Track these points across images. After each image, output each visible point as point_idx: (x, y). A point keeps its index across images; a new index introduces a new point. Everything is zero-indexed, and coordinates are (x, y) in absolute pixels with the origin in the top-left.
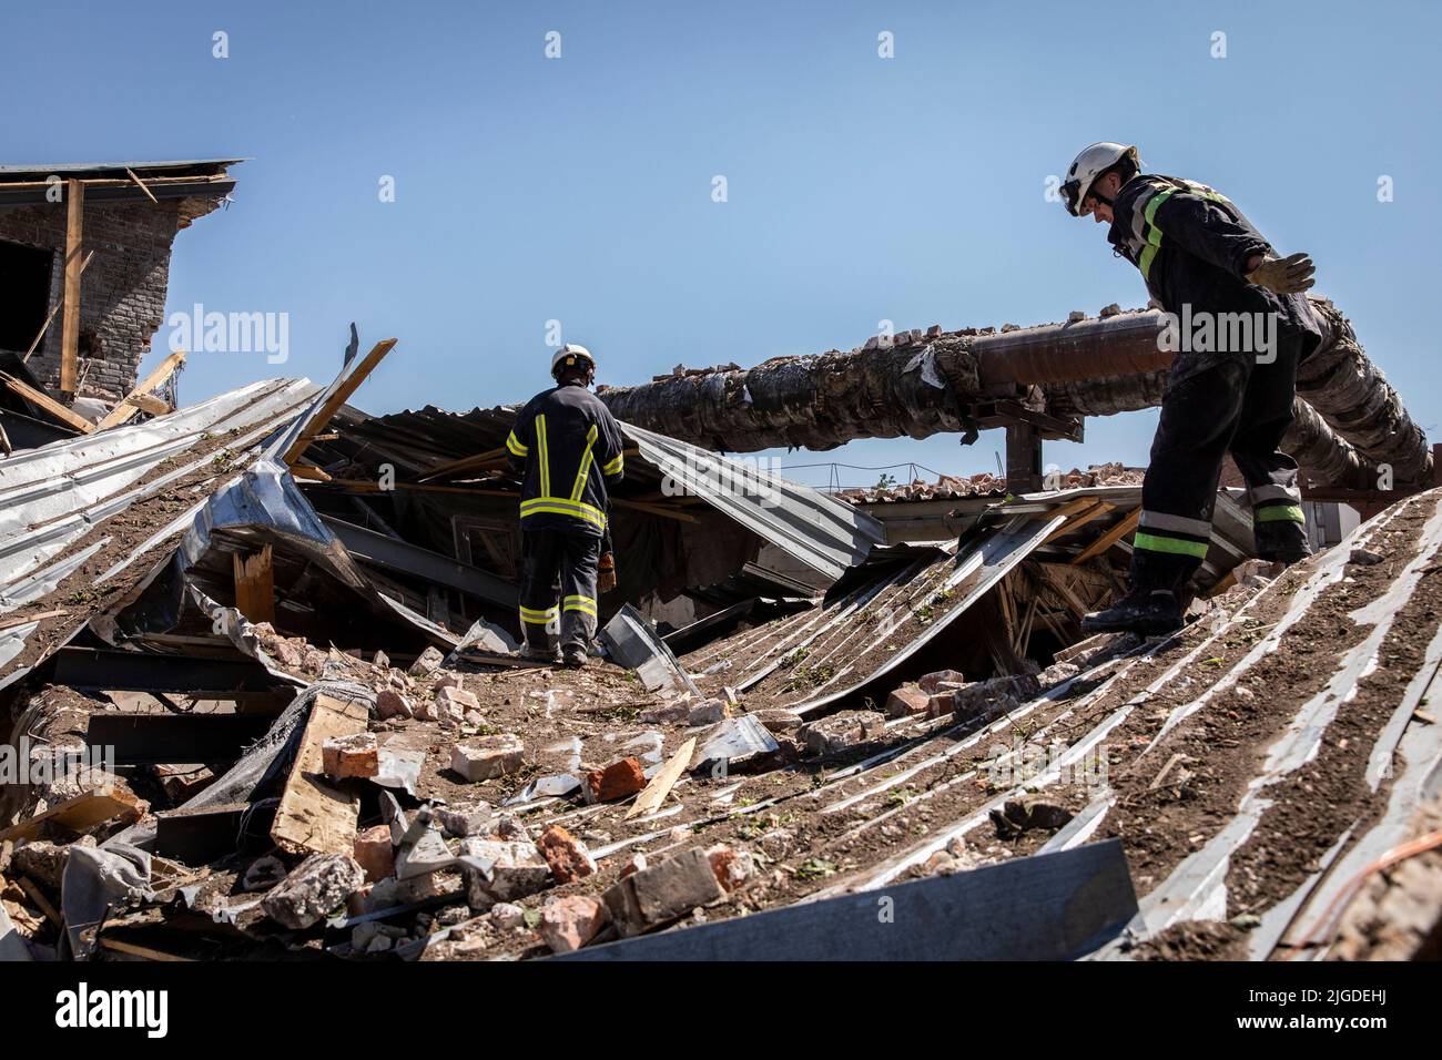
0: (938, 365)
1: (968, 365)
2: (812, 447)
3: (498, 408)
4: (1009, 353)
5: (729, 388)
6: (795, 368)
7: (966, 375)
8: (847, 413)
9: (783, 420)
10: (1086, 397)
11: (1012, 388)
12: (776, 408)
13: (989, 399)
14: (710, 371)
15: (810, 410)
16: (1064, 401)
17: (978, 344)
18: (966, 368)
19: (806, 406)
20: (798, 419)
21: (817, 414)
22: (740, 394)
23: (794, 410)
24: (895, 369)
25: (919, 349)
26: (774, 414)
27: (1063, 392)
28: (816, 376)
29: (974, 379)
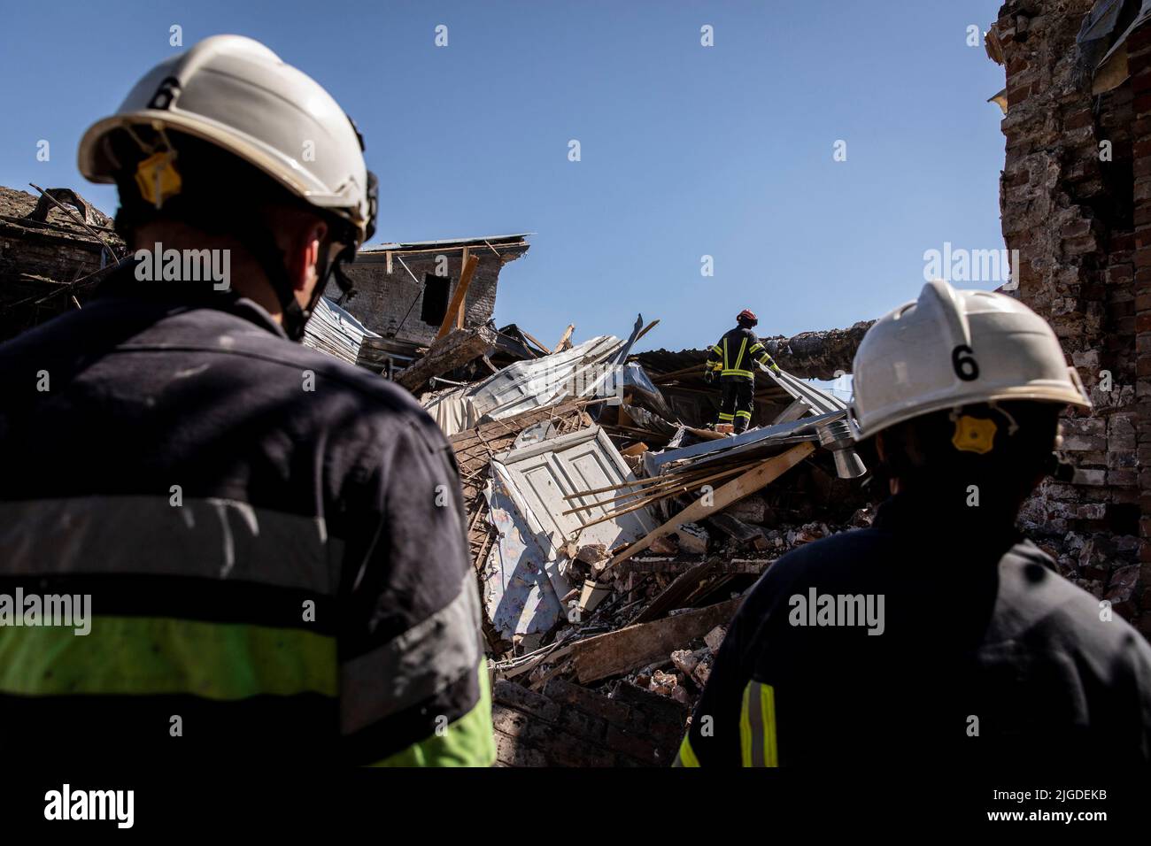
2: (821, 379)
3: (695, 349)
5: (780, 347)
6: (815, 337)
8: (843, 360)
9: (808, 364)
12: (805, 357)
14: (769, 339)
15: (823, 359)
19: (820, 356)
20: (815, 363)
21: (826, 360)
22: (786, 350)
23: (814, 359)
26: (803, 361)
28: (826, 341)
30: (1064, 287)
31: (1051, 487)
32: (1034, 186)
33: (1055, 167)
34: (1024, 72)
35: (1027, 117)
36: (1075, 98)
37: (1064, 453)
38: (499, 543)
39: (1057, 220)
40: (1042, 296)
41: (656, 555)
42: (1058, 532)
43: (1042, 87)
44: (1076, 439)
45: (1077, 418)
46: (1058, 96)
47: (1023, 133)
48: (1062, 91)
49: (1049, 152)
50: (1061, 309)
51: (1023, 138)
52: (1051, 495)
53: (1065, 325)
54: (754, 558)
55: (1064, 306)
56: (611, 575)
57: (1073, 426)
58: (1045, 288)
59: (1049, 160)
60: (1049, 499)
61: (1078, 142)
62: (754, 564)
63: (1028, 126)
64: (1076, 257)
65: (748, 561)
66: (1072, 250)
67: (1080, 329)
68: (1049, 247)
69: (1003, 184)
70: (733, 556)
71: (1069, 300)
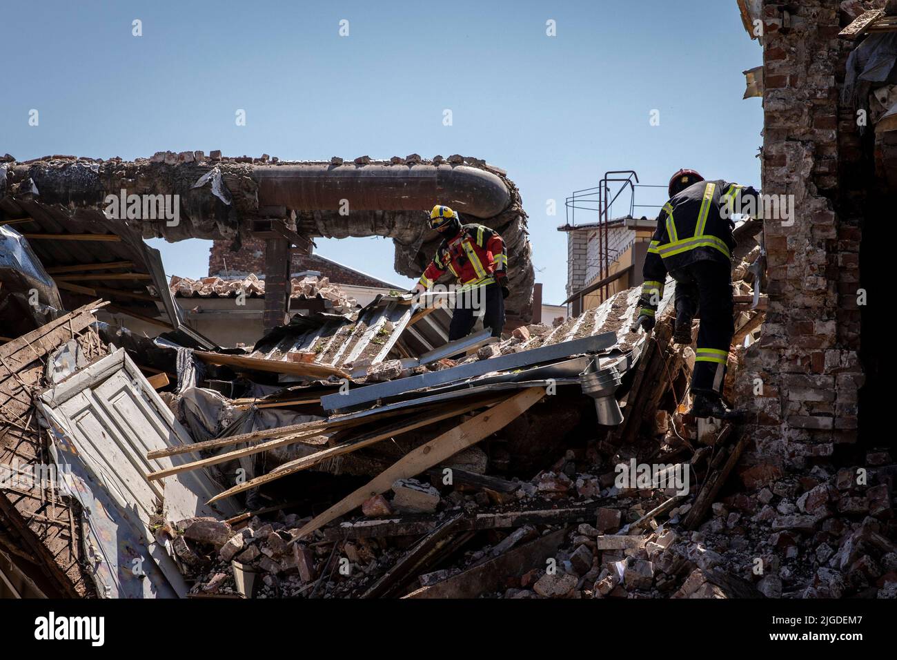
0: (224, 186)
1: (250, 188)
4: (285, 183)
5: (12, 179)
6: (82, 169)
7: (248, 196)
10: (327, 223)
11: (283, 211)
12: (61, 201)
13: (264, 217)
15: (96, 209)
16: (309, 224)
17: (258, 172)
18: (248, 190)
19: (92, 204)
22: (27, 185)
23: (78, 206)
24: (184, 183)
25: (206, 170)
27: (310, 217)
28: (107, 179)
29: (255, 200)
30: (816, 266)
31: (791, 431)
32: (791, 172)
33: (810, 160)
34: (783, 62)
35: (788, 107)
36: (824, 103)
37: (802, 403)
38: (88, 522)
39: (809, 206)
40: (794, 270)
41: (372, 518)
42: (798, 467)
43: (799, 83)
44: (812, 391)
45: (812, 374)
46: (813, 96)
47: (782, 120)
48: (815, 94)
49: (804, 144)
50: (814, 285)
51: (780, 124)
52: (791, 437)
53: (811, 297)
54: (505, 511)
55: (817, 284)
56: (258, 553)
57: (810, 381)
58: (797, 263)
59: (805, 153)
60: (789, 441)
61: (825, 141)
62: (505, 517)
63: (788, 115)
64: (821, 241)
65: (497, 515)
66: (819, 234)
67: (822, 302)
68: (803, 229)
69: (765, 162)
70: (476, 511)
71: (820, 279)
